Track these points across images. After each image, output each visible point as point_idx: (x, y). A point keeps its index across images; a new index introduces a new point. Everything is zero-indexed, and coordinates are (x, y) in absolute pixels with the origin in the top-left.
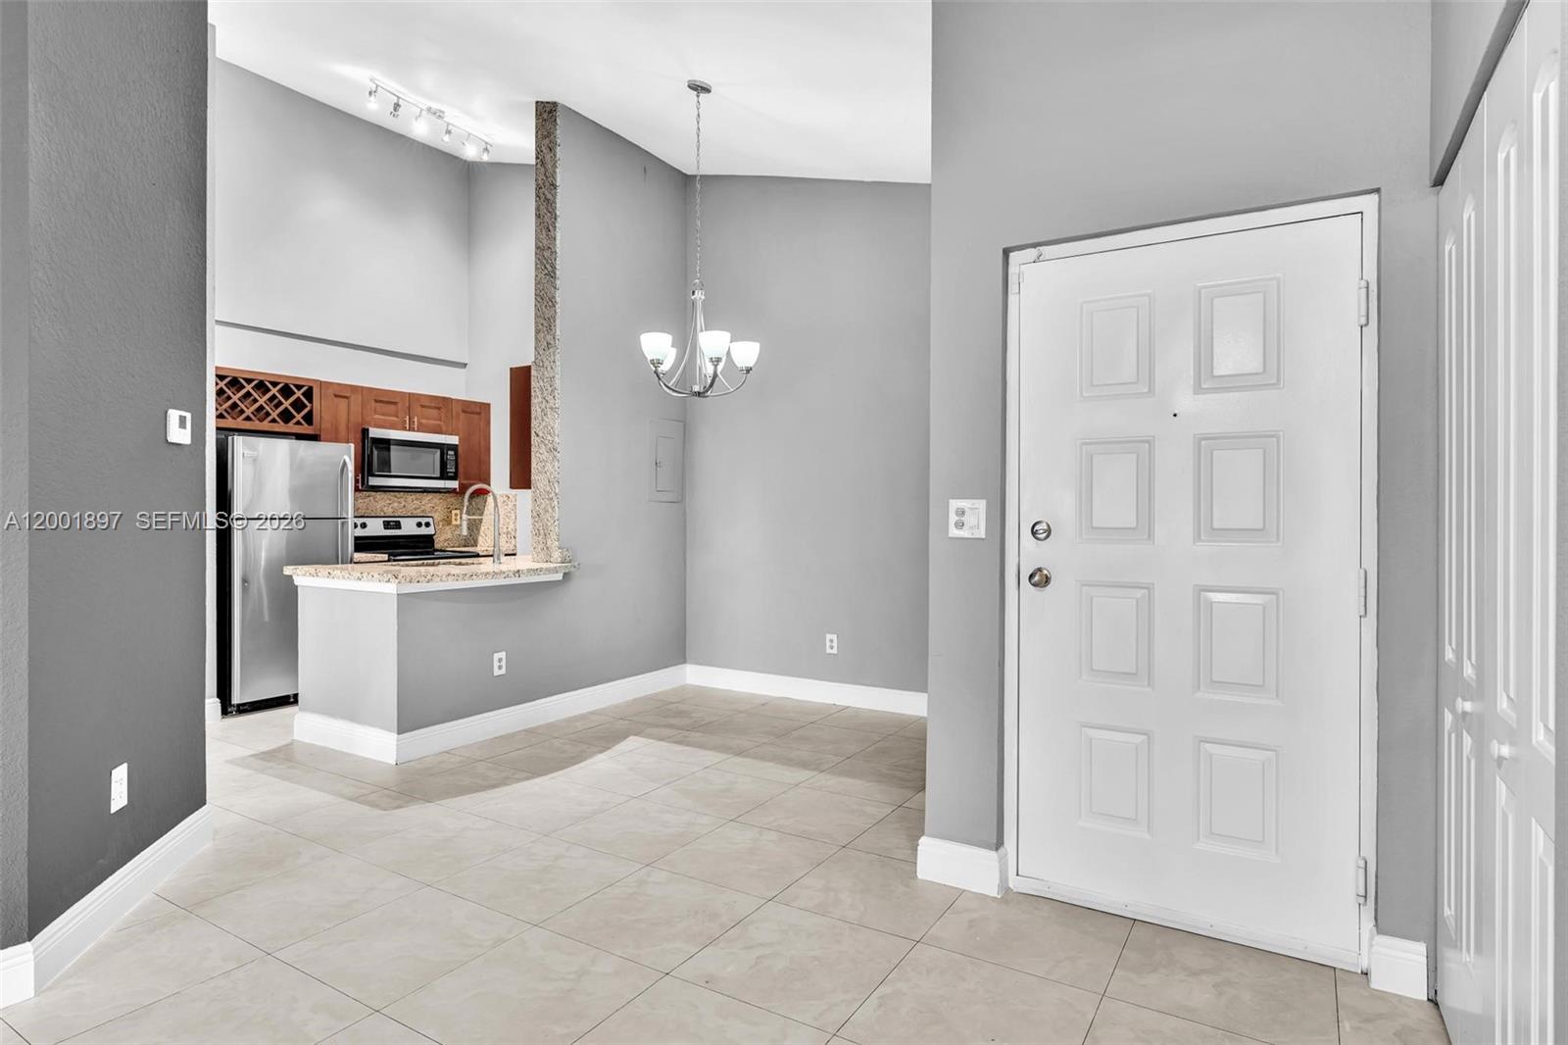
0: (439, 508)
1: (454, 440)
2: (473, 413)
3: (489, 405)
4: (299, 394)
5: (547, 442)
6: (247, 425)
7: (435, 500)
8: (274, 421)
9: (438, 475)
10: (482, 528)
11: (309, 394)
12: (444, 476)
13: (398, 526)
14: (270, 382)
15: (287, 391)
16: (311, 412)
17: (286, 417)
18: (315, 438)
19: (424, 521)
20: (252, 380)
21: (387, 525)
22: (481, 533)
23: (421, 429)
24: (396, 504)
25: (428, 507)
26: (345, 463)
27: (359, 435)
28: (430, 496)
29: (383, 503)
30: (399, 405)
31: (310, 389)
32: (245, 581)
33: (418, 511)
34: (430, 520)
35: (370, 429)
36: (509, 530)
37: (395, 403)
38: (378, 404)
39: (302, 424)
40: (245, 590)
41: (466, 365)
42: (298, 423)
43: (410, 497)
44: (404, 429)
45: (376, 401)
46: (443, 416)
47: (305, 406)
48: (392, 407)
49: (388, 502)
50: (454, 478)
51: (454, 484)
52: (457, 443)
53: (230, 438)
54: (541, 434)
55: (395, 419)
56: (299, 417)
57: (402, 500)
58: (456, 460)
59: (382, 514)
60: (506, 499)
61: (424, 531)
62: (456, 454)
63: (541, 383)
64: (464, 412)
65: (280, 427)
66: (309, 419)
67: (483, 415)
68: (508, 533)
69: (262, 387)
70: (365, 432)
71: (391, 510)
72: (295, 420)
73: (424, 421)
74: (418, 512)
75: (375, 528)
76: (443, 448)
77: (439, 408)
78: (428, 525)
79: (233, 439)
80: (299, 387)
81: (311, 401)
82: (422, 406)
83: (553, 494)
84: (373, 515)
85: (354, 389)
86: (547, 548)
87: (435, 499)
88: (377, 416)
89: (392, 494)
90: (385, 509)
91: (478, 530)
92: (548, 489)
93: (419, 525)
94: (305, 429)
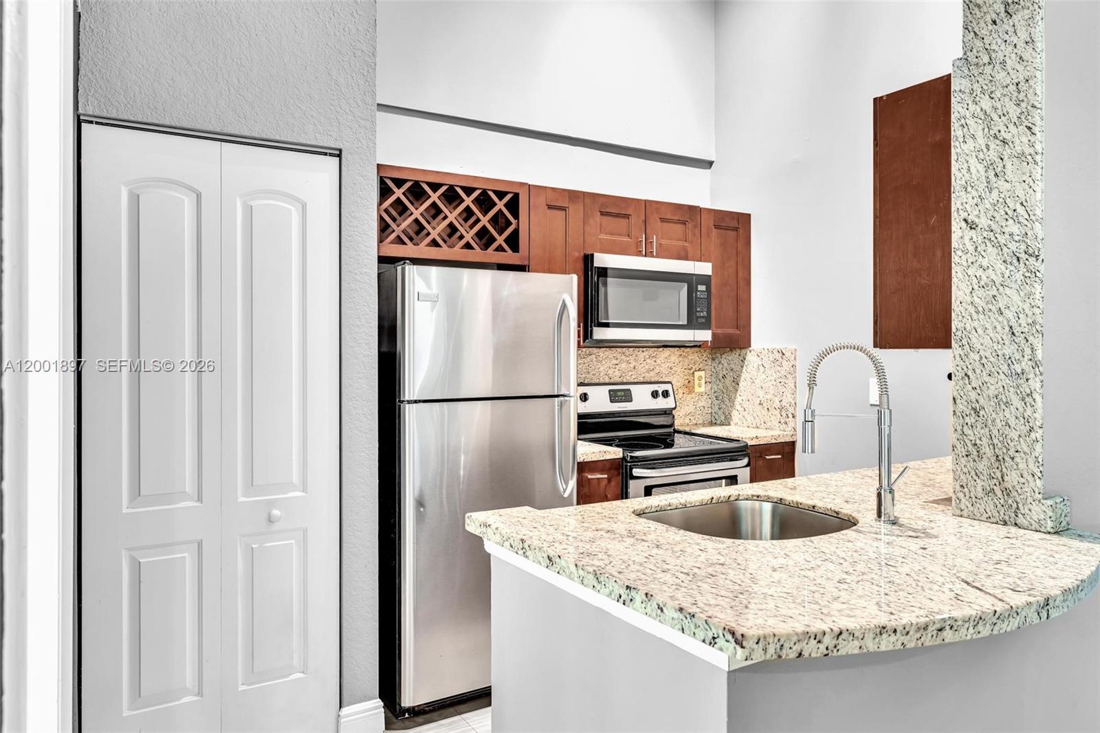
0: (678, 369)
1: (705, 268)
2: (727, 228)
3: (750, 215)
4: (500, 205)
5: (1002, 240)
6: (433, 253)
7: (673, 358)
8: (468, 246)
9: (686, 323)
10: (739, 399)
11: (513, 206)
12: (692, 323)
13: (627, 397)
14: (462, 188)
15: (484, 202)
16: (516, 233)
17: (485, 238)
18: (521, 268)
19: (661, 388)
20: (440, 186)
21: (614, 397)
22: (738, 407)
23: (664, 253)
24: (624, 365)
25: (664, 369)
26: (564, 306)
27: (581, 265)
28: (667, 352)
29: (608, 365)
30: (633, 219)
31: (516, 197)
32: (420, 503)
33: (652, 374)
34: (668, 387)
35: (596, 255)
36: (784, 403)
37: (627, 216)
38: (605, 218)
39: (504, 251)
40: (420, 518)
41: (710, 164)
42: (500, 249)
43: (643, 354)
44: (639, 254)
45: (602, 214)
46: (689, 233)
47: (509, 223)
48: (623, 222)
49: (615, 362)
50: (705, 325)
51: (705, 335)
52: (710, 273)
53: (399, 268)
54: (983, 222)
55: (626, 239)
56: (500, 240)
57: (632, 359)
58: (709, 298)
59: (607, 380)
60: (778, 356)
61: (661, 403)
62: (708, 290)
63: (986, 104)
64: (716, 227)
65: (477, 254)
66: (513, 241)
67: (741, 231)
68: (781, 409)
69: (451, 197)
70: (588, 259)
71: (617, 373)
72: (495, 245)
73: (664, 242)
74: (652, 376)
75: (600, 402)
76: (690, 281)
77: (684, 223)
78: (666, 394)
79: (403, 270)
80: (501, 195)
81: (516, 216)
82: (663, 220)
83: (1025, 365)
84: (597, 381)
85: (574, 195)
86: (1007, 492)
87: (672, 355)
88: (602, 236)
89: (619, 350)
90: (610, 372)
91: (732, 401)
92: (1009, 350)
93: (655, 394)
94: (509, 257)
